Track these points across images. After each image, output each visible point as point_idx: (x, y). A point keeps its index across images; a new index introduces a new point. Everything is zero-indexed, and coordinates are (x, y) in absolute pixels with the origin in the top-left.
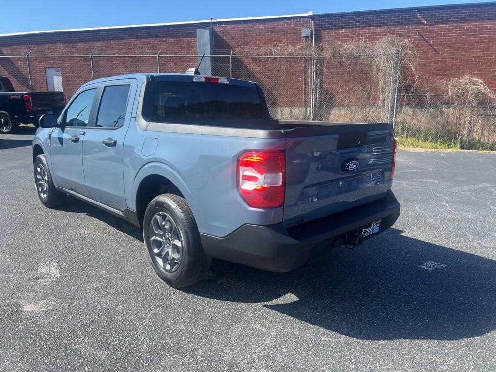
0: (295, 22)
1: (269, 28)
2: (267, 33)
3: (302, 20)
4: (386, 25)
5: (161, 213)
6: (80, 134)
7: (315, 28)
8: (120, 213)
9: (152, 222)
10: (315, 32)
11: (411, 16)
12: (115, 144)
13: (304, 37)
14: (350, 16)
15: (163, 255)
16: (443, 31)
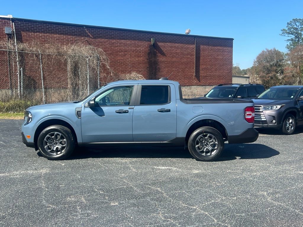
3: (3, 21)
4: (67, 34)
5: (205, 134)
6: (129, 109)
7: (15, 28)
8: (164, 142)
9: (197, 139)
10: (16, 31)
11: (82, 30)
12: (169, 111)
13: (6, 34)
14: (42, 23)
15: (205, 151)
16: (101, 42)
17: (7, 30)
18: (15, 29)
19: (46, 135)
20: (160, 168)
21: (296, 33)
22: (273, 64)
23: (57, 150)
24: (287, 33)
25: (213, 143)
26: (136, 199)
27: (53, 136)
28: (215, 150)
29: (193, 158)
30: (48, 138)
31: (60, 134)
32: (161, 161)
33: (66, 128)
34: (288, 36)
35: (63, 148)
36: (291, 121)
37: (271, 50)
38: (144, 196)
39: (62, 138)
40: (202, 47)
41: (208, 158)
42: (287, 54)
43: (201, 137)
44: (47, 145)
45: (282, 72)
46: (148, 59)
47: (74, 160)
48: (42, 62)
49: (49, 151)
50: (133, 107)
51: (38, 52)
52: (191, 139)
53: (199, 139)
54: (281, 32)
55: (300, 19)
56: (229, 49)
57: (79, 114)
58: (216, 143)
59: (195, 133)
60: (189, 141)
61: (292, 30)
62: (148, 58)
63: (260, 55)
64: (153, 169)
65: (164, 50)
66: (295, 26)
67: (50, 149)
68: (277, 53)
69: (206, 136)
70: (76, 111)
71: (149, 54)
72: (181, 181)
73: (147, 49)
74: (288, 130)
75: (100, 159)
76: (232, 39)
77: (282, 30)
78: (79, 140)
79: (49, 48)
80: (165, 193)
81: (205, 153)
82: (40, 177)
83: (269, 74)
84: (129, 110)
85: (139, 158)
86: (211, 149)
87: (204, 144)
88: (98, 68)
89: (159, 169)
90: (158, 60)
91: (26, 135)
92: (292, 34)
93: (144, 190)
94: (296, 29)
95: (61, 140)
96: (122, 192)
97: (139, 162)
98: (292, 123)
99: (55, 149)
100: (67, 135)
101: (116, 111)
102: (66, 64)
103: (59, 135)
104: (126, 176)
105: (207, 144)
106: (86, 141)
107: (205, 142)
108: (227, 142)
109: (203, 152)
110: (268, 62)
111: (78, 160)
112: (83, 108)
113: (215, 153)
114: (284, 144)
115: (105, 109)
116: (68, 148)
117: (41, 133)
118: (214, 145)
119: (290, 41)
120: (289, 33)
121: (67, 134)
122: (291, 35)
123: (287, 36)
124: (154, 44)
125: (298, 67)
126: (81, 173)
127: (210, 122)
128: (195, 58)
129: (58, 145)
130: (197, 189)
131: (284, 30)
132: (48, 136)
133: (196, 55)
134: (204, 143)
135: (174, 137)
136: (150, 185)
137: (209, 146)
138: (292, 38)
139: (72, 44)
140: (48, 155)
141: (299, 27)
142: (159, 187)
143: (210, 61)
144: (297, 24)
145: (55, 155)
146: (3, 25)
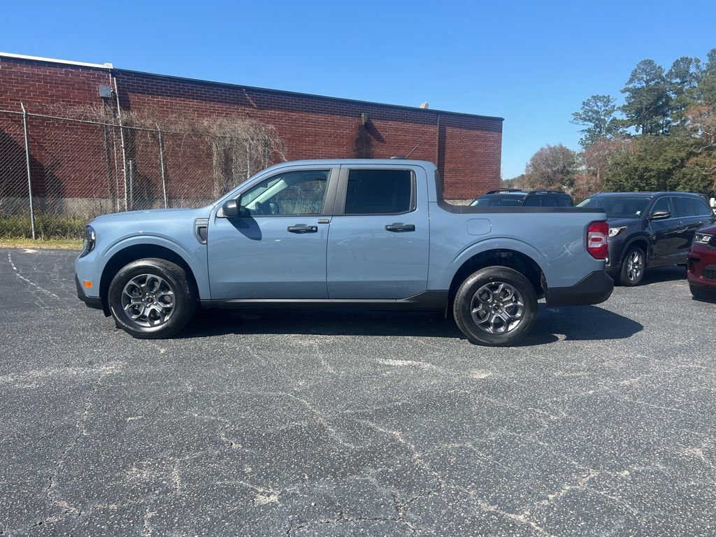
0: (85, 73)
1: (40, 75)
2: (37, 81)
3: (96, 73)
4: (213, 101)
5: (493, 283)
6: (319, 223)
7: (118, 87)
8: (398, 301)
9: (477, 294)
10: (119, 94)
11: (239, 95)
12: (412, 228)
13: (102, 98)
14: (166, 80)
15: (492, 321)
16: (273, 118)
17: (104, 91)
18: (118, 90)
19: (127, 283)
20: (391, 362)
21: (597, 119)
22: (558, 169)
23: (154, 316)
24: (581, 119)
25: (512, 304)
26: (335, 475)
27: (142, 283)
28: (517, 319)
29: (462, 337)
30: (132, 288)
31: (160, 279)
32: (391, 344)
33: (173, 266)
34: (584, 124)
35: (167, 311)
36: (636, 260)
37: (554, 148)
38: (360, 462)
39: (164, 287)
40: (449, 130)
41: (501, 338)
42: (581, 154)
43: (484, 291)
44: (130, 303)
45: (571, 184)
46: (355, 151)
47: (193, 340)
48: (163, 147)
49: (134, 317)
50: (329, 218)
51: (156, 128)
52: (461, 295)
53: (480, 295)
54: (572, 118)
55: (604, 97)
56: (496, 135)
57: (202, 233)
58: (519, 303)
59: (470, 281)
60: (456, 299)
61: (590, 113)
62: (355, 148)
63: (537, 154)
64: (375, 366)
65: (384, 134)
66: (596, 108)
67: (137, 312)
68: (565, 152)
69: (496, 287)
70: (197, 226)
71: (357, 141)
72: (452, 404)
73: (354, 133)
74: (631, 276)
75: (252, 338)
76: (501, 120)
77: (573, 114)
78: (204, 294)
79: (176, 123)
80: (417, 449)
81: (491, 328)
82: (90, 388)
83: (551, 185)
84: (320, 227)
85: (341, 336)
86: (507, 318)
87: (490, 306)
88: (265, 161)
89: (389, 366)
90: (373, 152)
91: (81, 280)
92: (590, 120)
93: (355, 439)
94: (597, 112)
95: (162, 293)
96: (296, 446)
97: (342, 346)
98: (637, 263)
99: (147, 313)
100: (174, 282)
101: (289, 228)
102: (210, 155)
103: (157, 280)
104: (308, 387)
105: (498, 306)
106: (219, 295)
107: (493, 302)
108: (543, 301)
109: (488, 324)
110: (549, 166)
111: (200, 341)
112: (212, 221)
113: (517, 328)
114: (637, 305)
115: (263, 222)
116: (177, 312)
117: (116, 277)
118: (513, 310)
119: (586, 133)
120: (585, 120)
121: (176, 279)
122: (589, 123)
123: (581, 123)
124: (366, 125)
125: (598, 176)
126: (198, 376)
127: (504, 255)
128: (437, 151)
129: (156, 304)
130: (505, 437)
131: (576, 114)
132: (131, 282)
133: (439, 145)
134: (491, 304)
135: (423, 290)
136: (372, 419)
137: (503, 312)
138: (590, 127)
139: (218, 116)
140: (132, 326)
141: (602, 109)
142: (396, 428)
143: (463, 156)
144: (599, 104)
145: (148, 328)
146: (95, 81)
